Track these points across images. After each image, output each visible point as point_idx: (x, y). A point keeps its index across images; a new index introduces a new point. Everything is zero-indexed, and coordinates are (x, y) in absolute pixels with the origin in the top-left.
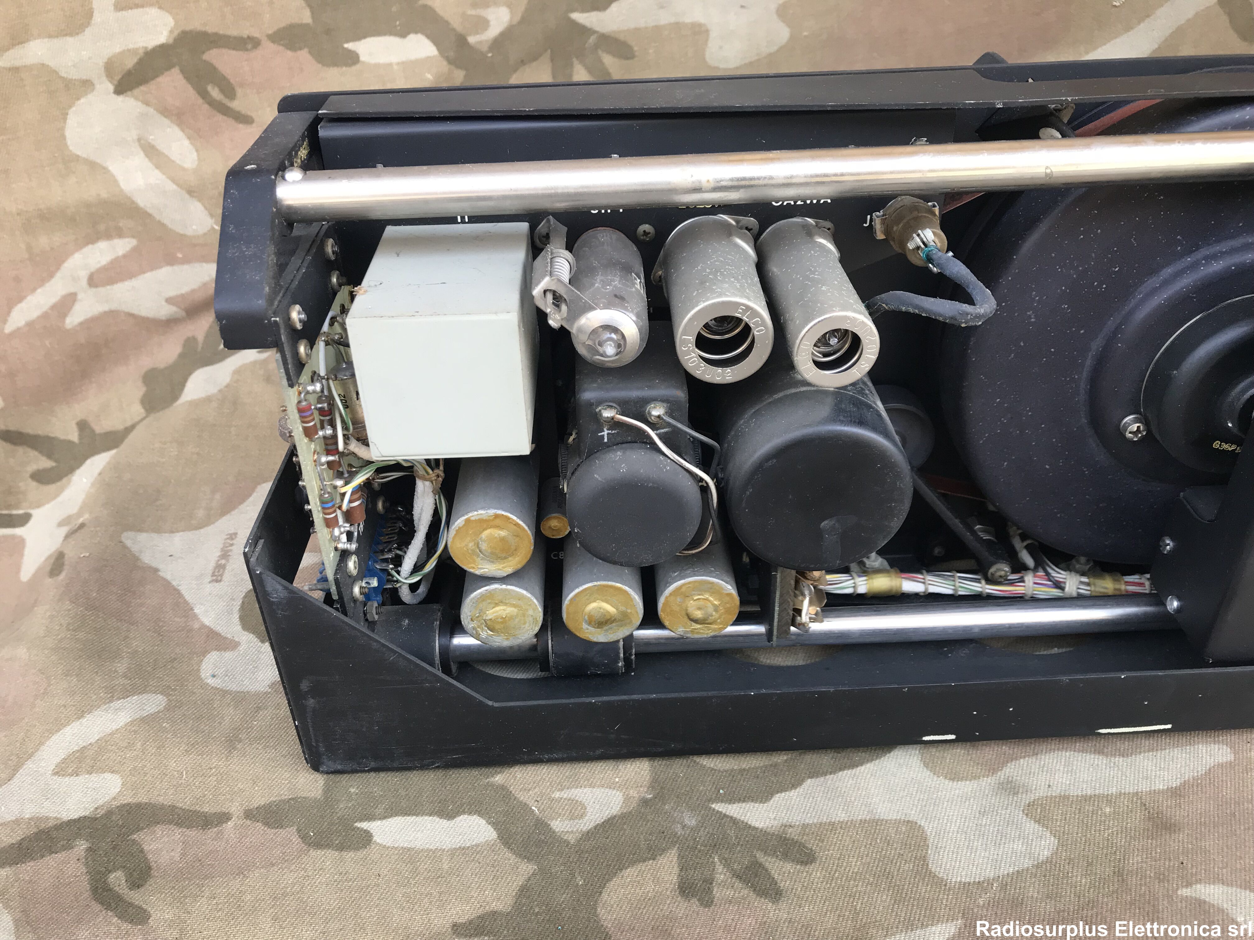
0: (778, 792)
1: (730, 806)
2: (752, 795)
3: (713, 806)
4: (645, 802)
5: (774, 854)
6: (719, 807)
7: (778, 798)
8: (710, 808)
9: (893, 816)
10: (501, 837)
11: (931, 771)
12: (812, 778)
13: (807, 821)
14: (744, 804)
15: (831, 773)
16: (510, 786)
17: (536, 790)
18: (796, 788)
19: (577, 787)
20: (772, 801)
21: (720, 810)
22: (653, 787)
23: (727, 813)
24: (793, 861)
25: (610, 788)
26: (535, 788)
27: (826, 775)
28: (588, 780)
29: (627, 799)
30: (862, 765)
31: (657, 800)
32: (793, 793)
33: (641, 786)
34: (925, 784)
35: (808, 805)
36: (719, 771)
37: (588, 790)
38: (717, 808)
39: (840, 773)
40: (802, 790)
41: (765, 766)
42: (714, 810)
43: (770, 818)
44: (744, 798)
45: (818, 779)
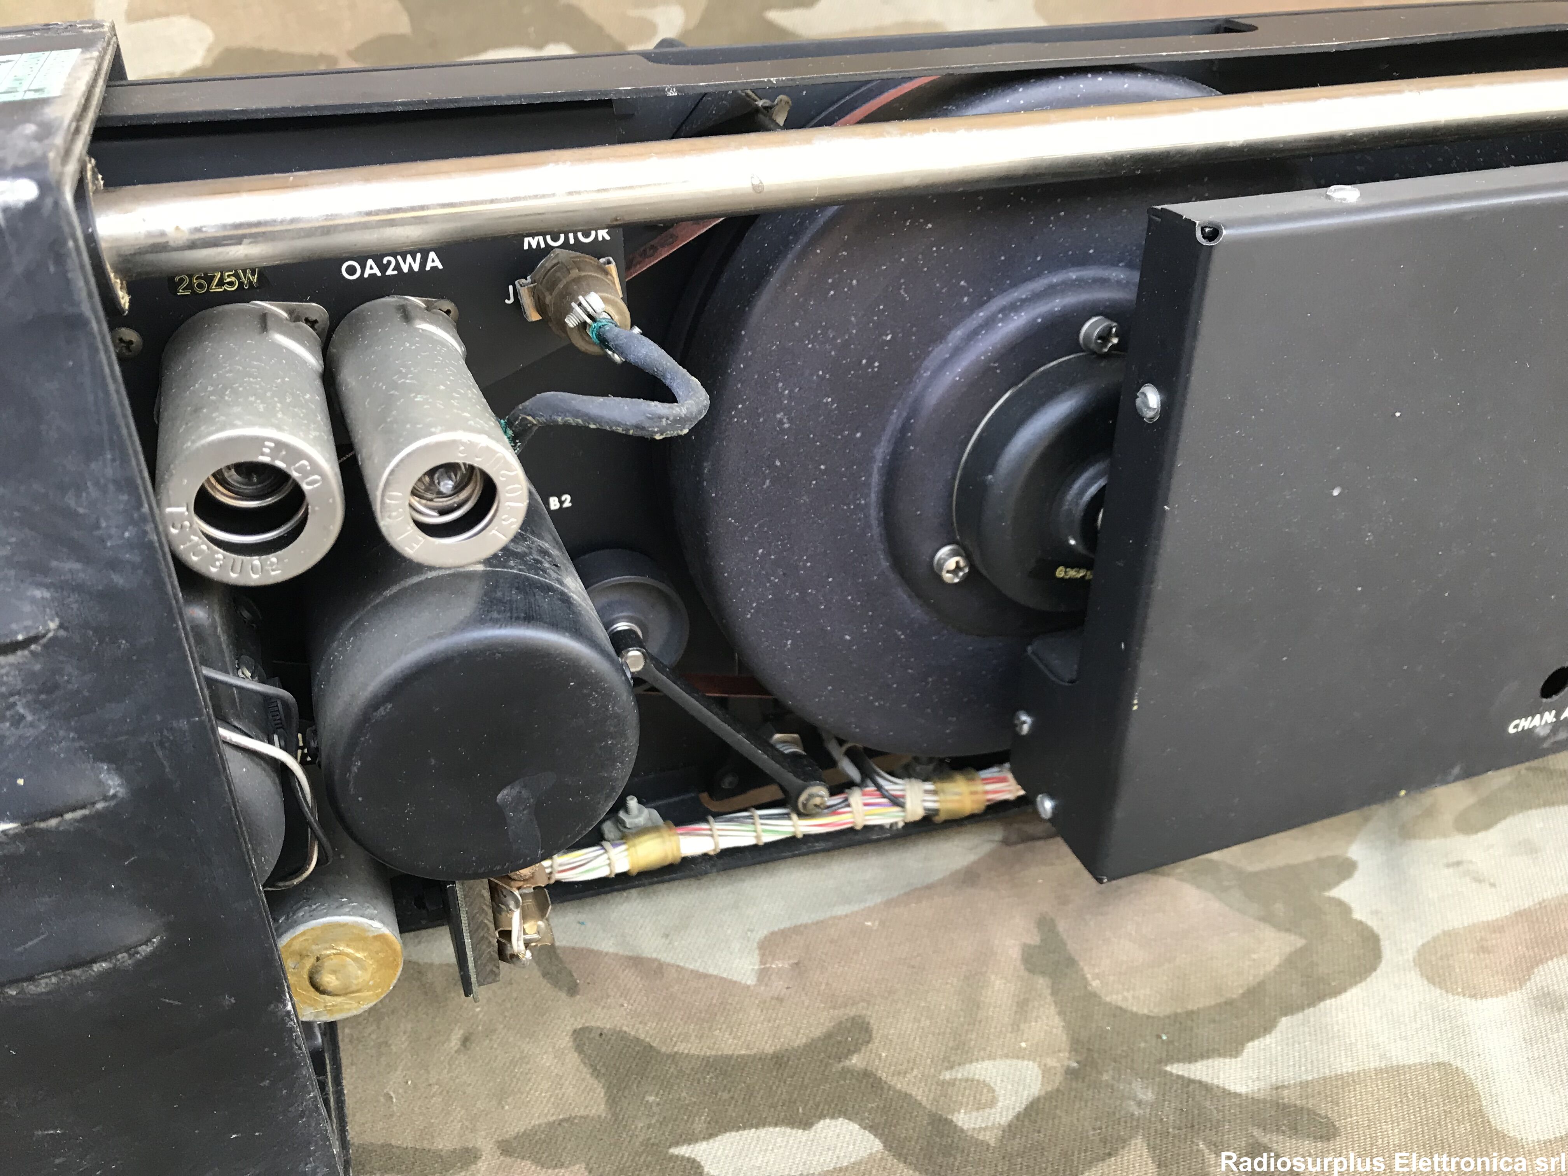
0: (1248, 1041)
1: (1192, 1067)
2: (1216, 1046)
3: (1168, 1068)
4: (1071, 1073)
5: (1278, 1129)
6: (1176, 1069)
7: (1251, 1047)
8: (1166, 1072)
10: (887, 1146)
11: (1441, 988)
12: (1286, 1015)
13: (1304, 1077)
14: (1210, 1061)
15: (1309, 1006)
16: (877, 1070)
17: (915, 1072)
18: (1270, 1033)
19: (971, 1062)
20: (1245, 1054)
21: (1180, 1073)
22: (1076, 1050)
23: (1192, 1077)
24: (1308, 1136)
25: (1018, 1058)
26: (912, 1069)
27: (1303, 1010)
28: (985, 1049)
29: (1046, 1071)
30: (1345, 991)
31: (1088, 1068)
32: (1269, 1040)
33: (1059, 1051)
34: (1440, 1008)
35: (1297, 1054)
36: (1158, 1018)
37: (987, 1064)
38: (1174, 1071)
39: (1322, 1004)
40: (1279, 1035)
41: (1219, 1005)
42: (1171, 1074)
43: (1251, 1078)
44: (1207, 1053)
45: (1295, 1017)
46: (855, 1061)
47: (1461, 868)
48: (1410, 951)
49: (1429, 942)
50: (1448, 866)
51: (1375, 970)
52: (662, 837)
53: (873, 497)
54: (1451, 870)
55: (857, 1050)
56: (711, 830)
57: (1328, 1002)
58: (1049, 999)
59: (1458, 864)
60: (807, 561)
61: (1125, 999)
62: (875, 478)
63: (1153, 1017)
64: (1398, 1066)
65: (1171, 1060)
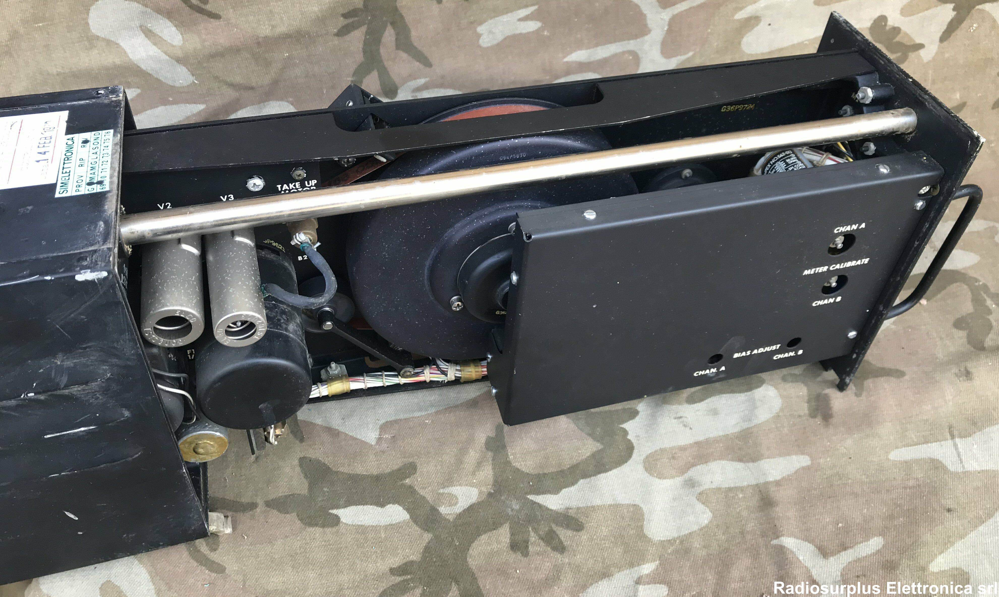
0: (564, 488)
1: (538, 497)
2: (550, 489)
3: (528, 497)
4: (490, 495)
5: (562, 526)
6: (531, 497)
7: (564, 491)
9: (626, 502)
10: (411, 517)
11: (649, 473)
12: (583, 479)
13: (580, 505)
14: (546, 495)
15: (594, 476)
16: (415, 486)
17: (430, 488)
18: (574, 485)
19: (452, 486)
20: (560, 494)
21: (532, 499)
22: (495, 485)
23: (536, 501)
24: (572, 529)
25: (471, 486)
26: (429, 487)
27: (591, 477)
28: (459, 481)
29: (480, 493)
30: (611, 471)
31: (497, 493)
32: (572, 489)
33: (488, 485)
34: (645, 482)
35: (581, 495)
36: (532, 475)
37: (458, 488)
38: (530, 498)
39: (599, 476)
40: (577, 486)
41: (557, 472)
42: (529, 499)
43: (559, 504)
44: (546, 491)
45: (586, 479)
46: (407, 481)
47: (681, 420)
48: (644, 456)
49: (652, 452)
50: (675, 418)
51: (626, 462)
52: (342, 382)
53: (426, 277)
54: (676, 420)
55: (409, 477)
56: (364, 380)
57: (602, 475)
58: (490, 462)
59: (681, 417)
60: (398, 298)
61: (521, 465)
62: (426, 271)
63: (530, 474)
64: (619, 504)
65: (531, 493)
